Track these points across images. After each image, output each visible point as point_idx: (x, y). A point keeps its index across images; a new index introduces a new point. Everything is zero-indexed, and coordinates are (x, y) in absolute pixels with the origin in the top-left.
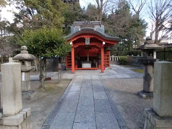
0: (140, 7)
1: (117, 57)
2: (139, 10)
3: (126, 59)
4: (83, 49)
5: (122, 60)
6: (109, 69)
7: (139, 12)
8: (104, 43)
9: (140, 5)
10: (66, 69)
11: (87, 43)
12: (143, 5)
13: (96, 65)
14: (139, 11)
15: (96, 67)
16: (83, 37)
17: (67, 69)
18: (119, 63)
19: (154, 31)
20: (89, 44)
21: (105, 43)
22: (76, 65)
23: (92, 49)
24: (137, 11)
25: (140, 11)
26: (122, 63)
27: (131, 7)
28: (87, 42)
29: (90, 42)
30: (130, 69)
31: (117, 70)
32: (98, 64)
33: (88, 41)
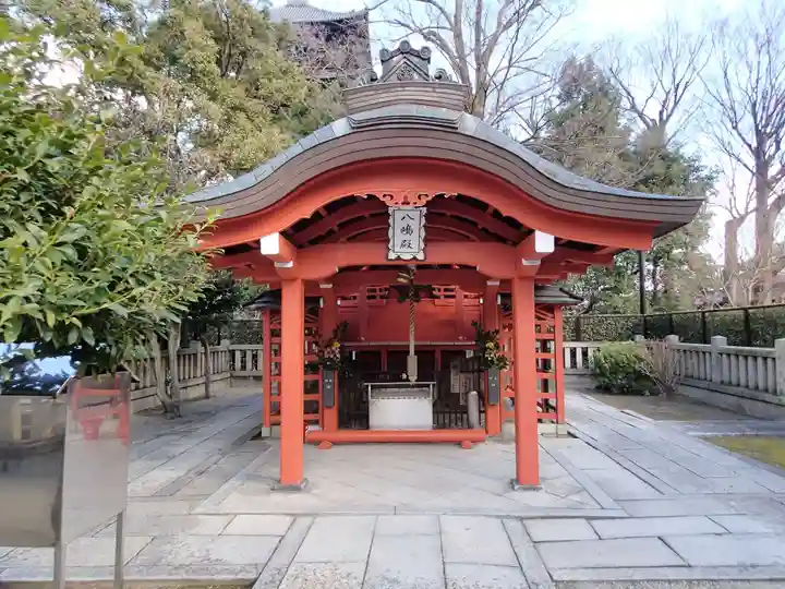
0: (665, 102)
1: (579, 346)
2: (661, 113)
3: (641, 360)
4: (382, 297)
5: (617, 367)
6: (558, 436)
7: (663, 122)
8: (544, 243)
9: (668, 94)
10: (259, 436)
11: (407, 242)
12: (680, 91)
13: (465, 410)
14: (661, 119)
15: (470, 427)
16: (371, 197)
17: (265, 432)
18: (591, 383)
19: (742, 212)
20: (421, 256)
21: (557, 240)
22: (329, 407)
23: (438, 297)
24: (653, 120)
25: (669, 116)
26: (615, 382)
27: (625, 103)
28: (407, 237)
29: (426, 241)
30: (706, 439)
31: (618, 449)
32: (481, 397)
33: (407, 230)
